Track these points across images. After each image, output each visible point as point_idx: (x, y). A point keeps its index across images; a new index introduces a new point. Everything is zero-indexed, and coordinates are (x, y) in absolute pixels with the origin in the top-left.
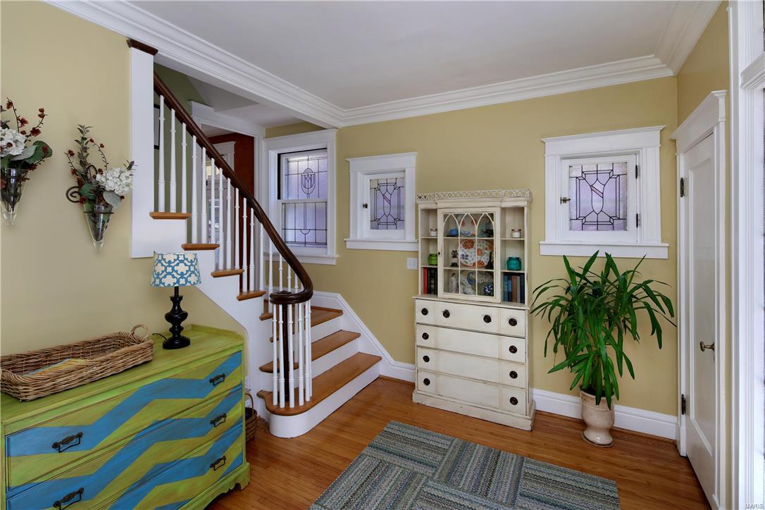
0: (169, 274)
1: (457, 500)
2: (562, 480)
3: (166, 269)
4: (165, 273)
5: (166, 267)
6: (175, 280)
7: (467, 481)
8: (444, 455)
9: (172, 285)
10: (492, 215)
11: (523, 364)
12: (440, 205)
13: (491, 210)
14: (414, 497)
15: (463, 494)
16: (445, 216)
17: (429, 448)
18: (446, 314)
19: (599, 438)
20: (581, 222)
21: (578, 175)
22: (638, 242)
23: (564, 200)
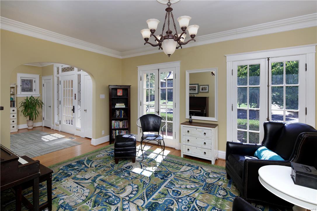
11: (16, 119)
20: (23, 90)
21: (23, 81)
22: (35, 94)
23: (21, 86)
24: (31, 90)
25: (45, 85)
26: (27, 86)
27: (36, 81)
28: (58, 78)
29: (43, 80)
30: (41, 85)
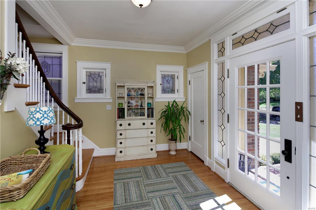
0: (46, 118)
1: (155, 182)
2: (174, 166)
3: (43, 116)
4: (43, 118)
5: (43, 115)
6: (49, 121)
7: (153, 176)
8: (141, 172)
9: (48, 123)
10: (144, 89)
11: (154, 137)
12: (126, 84)
13: (144, 87)
14: (143, 187)
15: (156, 180)
16: (128, 89)
17: (135, 172)
18: (129, 125)
19: (173, 153)
20: (164, 91)
21: (164, 77)
22: (178, 97)
23: (161, 84)
24: (172, 91)
25: (192, 83)
26: (168, 85)
27: (179, 78)
28: (222, 65)
29: (189, 74)
30: (187, 83)
